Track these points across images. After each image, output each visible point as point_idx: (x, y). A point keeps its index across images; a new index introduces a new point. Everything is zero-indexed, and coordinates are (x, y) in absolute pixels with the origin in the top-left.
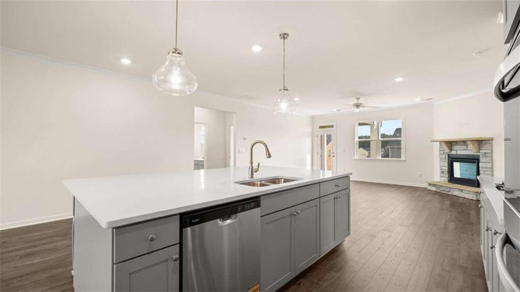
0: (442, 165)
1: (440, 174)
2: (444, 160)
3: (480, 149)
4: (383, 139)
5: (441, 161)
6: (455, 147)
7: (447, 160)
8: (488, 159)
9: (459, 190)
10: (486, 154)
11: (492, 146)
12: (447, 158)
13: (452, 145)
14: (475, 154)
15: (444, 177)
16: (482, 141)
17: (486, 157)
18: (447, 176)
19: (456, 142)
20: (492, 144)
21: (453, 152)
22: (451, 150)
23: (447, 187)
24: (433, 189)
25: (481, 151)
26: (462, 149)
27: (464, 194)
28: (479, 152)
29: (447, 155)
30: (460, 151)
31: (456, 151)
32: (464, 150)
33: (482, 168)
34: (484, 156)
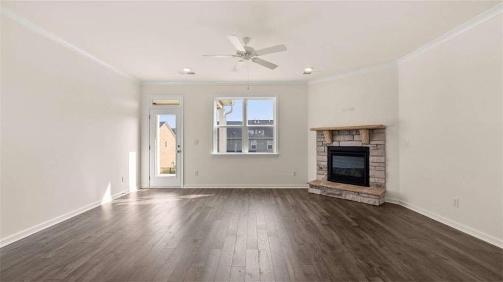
0: (321, 160)
1: (316, 171)
2: (324, 154)
3: (370, 140)
4: (249, 126)
5: (318, 155)
6: (338, 138)
7: (326, 153)
8: (380, 152)
9: (355, 192)
10: (378, 146)
11: (385, 137)
12: (326, 151)
13: (333, 135)
14: (364, 146)
15: (323, 175)
16: (373, 129)
17: (377, 149)
18: (326, 173)
19: (339, 131)
20: (384, 133)
21: (335, 144)
22: (333, 141)
23: (336, 189)
24: (317, 192)
25: (371, 142)
26: (347, 140)
27: (362, 198)
28: (369, 144)
29: (326, 148)
30: (344, 142)
31: (339, 142)
32: (349, 141)
33: (372, 162)
34: (376, 148)
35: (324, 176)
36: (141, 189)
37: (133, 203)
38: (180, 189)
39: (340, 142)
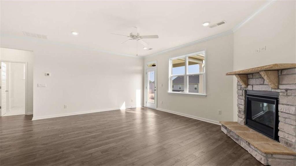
0: (240, 103)
1: (237, 113)
3: (279, 83)
5: (238, 98)
6: (251, 81)
7: (244, 98)
8: (290, 100)
10: (288, 91)
13: (248, 79)
14: (273, 90)
16: (282, 70)
17: (287, 95)
18: (244, 117)
19: (252, 74)
21: (250, 88)
22: (247, 85)
25: (281, 87)
26: (258, 83)
28: (278, 88)
29: (243, 91)
30: (256, 86)
31: (252, 86)
32: (260, 84)
33: (282, 112)
34: (285, 95)
35: (242, 119)
36: (144, 107)
37: (138, 112)
38: (156, 110)
39: (254, 86)
